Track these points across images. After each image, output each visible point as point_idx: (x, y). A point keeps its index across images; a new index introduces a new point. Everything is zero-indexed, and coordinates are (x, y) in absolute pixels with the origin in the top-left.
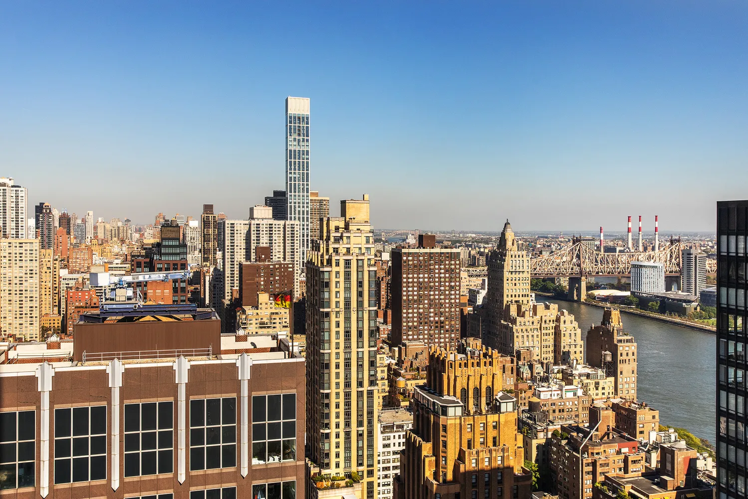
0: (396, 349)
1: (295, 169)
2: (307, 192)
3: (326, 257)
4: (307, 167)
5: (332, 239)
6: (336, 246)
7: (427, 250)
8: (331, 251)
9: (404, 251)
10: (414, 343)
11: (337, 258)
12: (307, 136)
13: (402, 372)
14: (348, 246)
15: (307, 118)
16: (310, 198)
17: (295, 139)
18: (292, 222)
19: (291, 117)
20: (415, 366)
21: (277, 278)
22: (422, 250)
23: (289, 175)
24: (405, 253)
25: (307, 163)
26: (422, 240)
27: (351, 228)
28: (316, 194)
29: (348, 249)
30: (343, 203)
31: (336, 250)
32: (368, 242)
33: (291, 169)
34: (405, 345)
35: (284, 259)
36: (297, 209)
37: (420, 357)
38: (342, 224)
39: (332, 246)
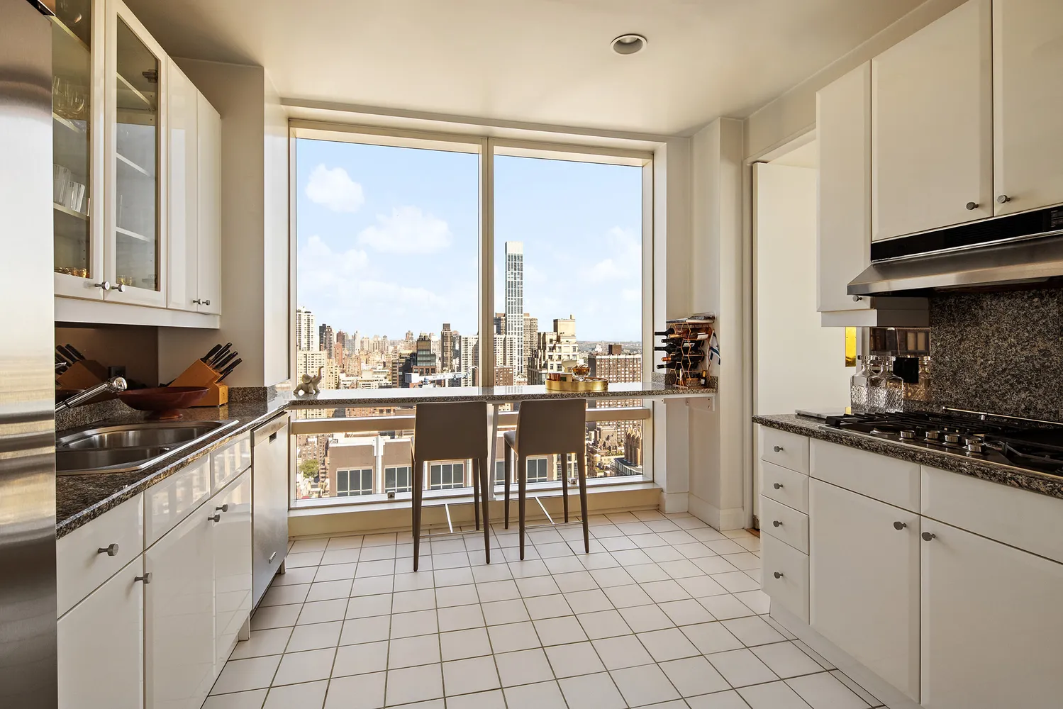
0: (593, 433)
1: (512, 296)
2: (522, 313)
3: (543, 362)
4: (522, 294)
5: (548, 349)
6: (551, 354)
7: (616, 357)
8: (547, 357)
9: (597, 357)
10: (606, 428)
11: (552, 363)
12: (522, 270)
13: (598, 450)
14: (560, 354)
15: (522, 257)
16: (523, 318)
17: (512, 273)
18: (511, 336)
19: (509, 256)
20: (607, 446)
21: (501, 379)
22: (611, 357)
23: (508, 301)
24: (599, 359)
25: (522, 291)
26: (611, 349)
27: (561, 340)
28: (528, 315)
29: (560, 357)
30: (556, 321)
31: (551, 357)
32: (574, 351)
33: (509, 296)
34: (599, 429)
35: (505, 364)
36: (514, 326)
37: (611, 438)
38: (555, 338)
39: (548, 353)
